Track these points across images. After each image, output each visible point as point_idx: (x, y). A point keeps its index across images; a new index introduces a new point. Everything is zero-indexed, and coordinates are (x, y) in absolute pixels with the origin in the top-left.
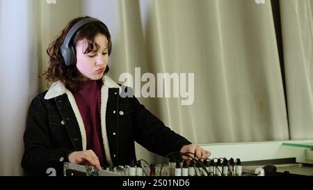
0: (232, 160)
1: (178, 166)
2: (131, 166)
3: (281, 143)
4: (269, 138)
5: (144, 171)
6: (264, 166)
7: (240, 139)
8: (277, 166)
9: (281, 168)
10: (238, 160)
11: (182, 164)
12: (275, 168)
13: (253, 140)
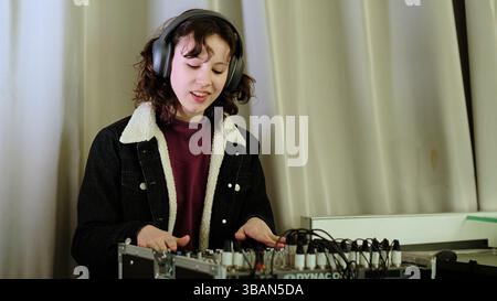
0: (386, 241)
1: (300, 251)
2: (226, 251)
3: (465, 215)
4: (445, 207)
5: (245, 258)
6: (436, 252)
7: (400, 210)
8: (457, 252)
9: (463, 256)
10: (396, 242)
11: (306, 247)
12: (455, 256)
13: (421, 210)
